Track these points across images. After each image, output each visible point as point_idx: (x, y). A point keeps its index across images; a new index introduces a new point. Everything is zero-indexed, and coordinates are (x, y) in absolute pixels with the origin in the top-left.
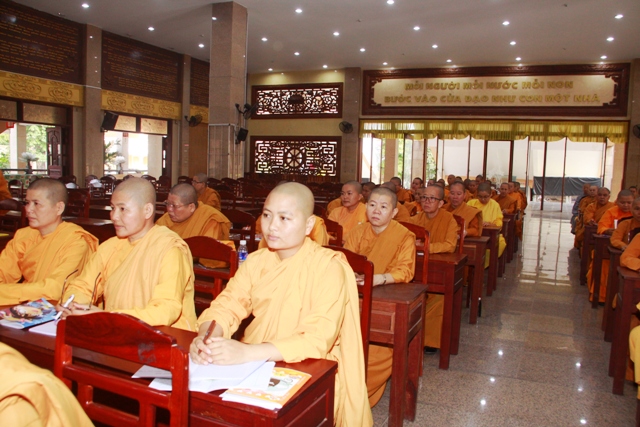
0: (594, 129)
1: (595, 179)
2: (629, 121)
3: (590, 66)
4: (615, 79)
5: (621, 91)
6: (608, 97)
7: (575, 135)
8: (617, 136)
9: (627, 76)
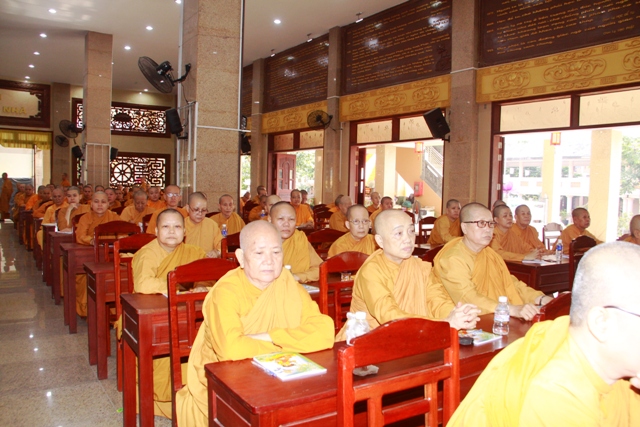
0: (23, 137)
1: (28, 180)
2: (52, 132)
3: (16, 83)
4: (39, 97)
5: (44, 106)
6: (34, 111)
7: (6, 141)
8: (43, 143)
9: (49, 96)
